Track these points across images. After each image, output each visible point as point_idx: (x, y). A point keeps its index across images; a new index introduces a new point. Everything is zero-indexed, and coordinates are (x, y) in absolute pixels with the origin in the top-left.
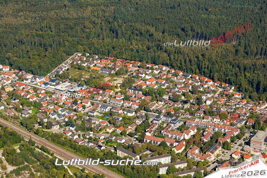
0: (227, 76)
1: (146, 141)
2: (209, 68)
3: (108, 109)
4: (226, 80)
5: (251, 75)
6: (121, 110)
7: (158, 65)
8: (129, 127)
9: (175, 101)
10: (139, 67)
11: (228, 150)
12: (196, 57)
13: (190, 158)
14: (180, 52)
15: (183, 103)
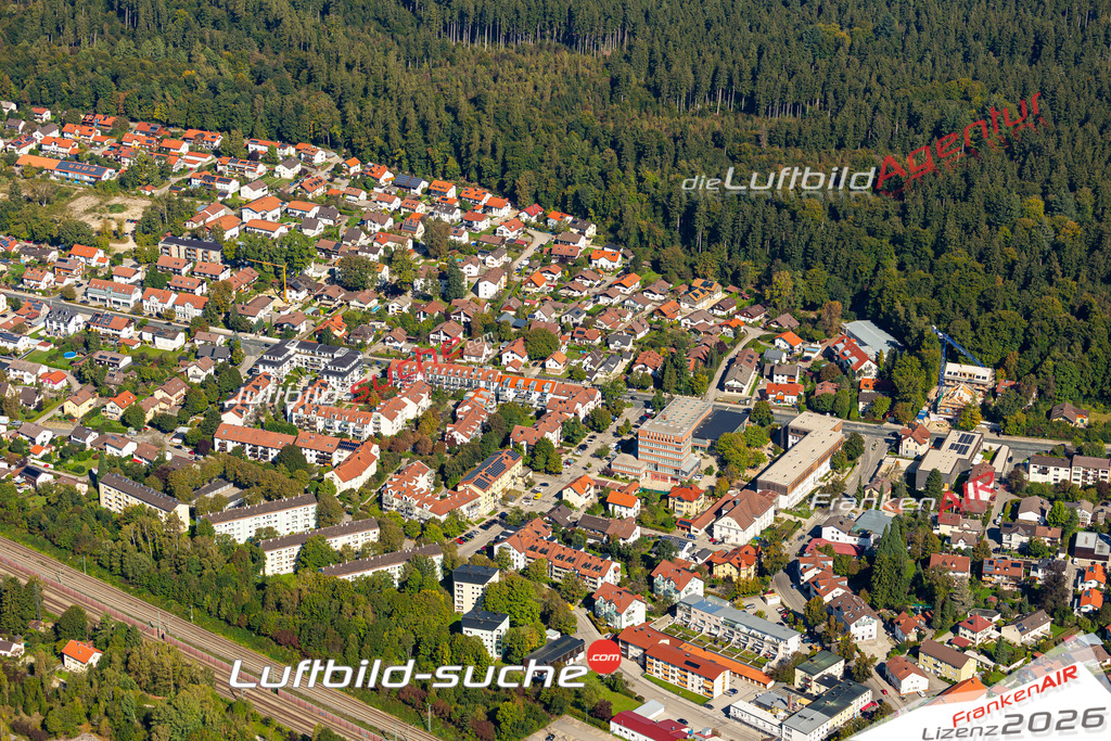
0: (569, 183)
1: (223, 445)
2: (500, 154)
3: (77, 324)
4: (565, 198)
5: (662, 177)
6: (127, 326)
7: (293, 144)
8: (159, 394)
9: (352, 287)
10: (217, 153)
11: (551, 473)
12: (448, 109)
13: (394, 509)
14: (386, 90)
15: (386, 295)
